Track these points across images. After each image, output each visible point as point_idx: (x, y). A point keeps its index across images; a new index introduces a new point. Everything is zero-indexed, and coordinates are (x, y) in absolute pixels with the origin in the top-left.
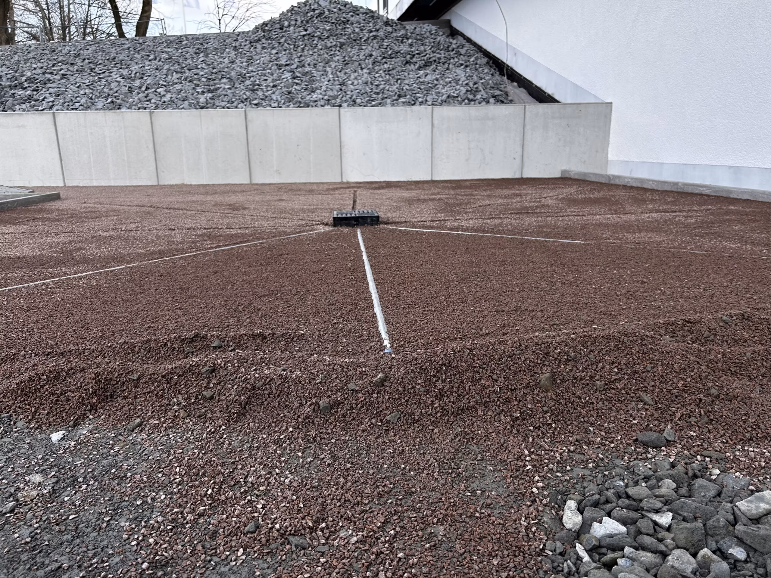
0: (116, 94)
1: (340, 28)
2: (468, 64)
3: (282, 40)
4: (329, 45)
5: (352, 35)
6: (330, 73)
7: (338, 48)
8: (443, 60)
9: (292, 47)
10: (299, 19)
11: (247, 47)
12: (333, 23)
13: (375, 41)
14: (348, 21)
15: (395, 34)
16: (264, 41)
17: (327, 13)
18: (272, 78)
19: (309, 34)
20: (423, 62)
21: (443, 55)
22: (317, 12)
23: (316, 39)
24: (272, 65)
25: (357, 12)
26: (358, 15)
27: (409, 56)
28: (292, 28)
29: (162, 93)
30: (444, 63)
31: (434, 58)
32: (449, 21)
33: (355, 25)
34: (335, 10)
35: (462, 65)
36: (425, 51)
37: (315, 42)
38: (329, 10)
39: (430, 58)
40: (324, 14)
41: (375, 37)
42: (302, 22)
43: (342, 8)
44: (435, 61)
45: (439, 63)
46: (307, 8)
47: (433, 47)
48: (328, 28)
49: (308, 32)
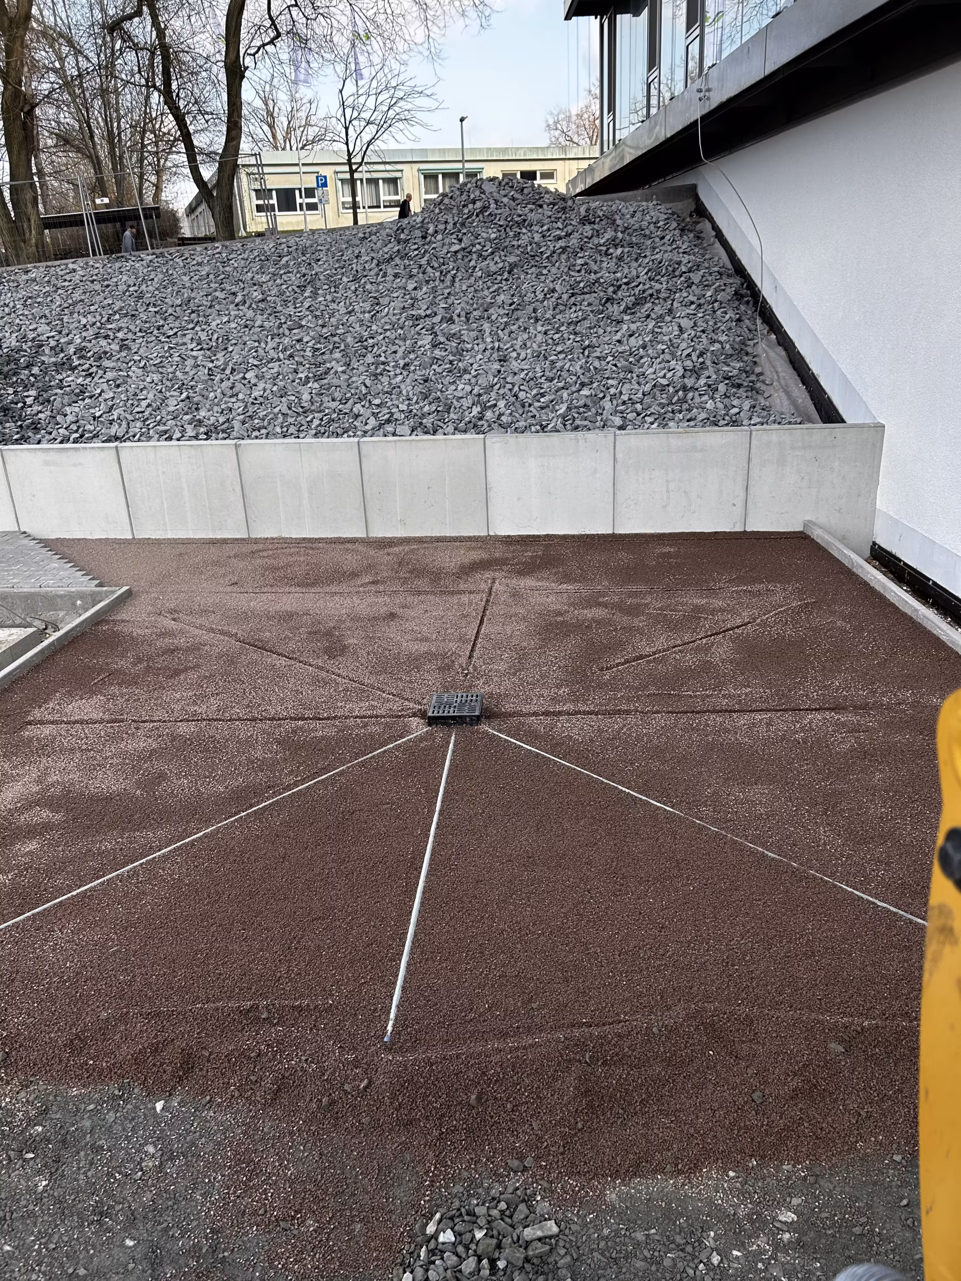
0: (192, 383)
1: (512, 234)
2: (702, 301)
3: (423, 261)
4: (493, 268)
5: (529, 248)
6: (487, 334)
7: (506, 275)
8: (663, 295)
9: (437, 274)
10: (450, 220)
11: (372, 273)
12: (501, 226)
13: (564, 256)
14: (525, 221)
15: (596, 241)
16: (397, 260)
17: (493, 206)
18: (403, 348)
19: (464, 249)
20: (633, 298)
21: (665, 286)
22: (479, 205)
23: (475, 256)
24: (407, 319)
25: (540, 202)
26: (541, 206)
27: (611, 289)
28: (439, 237)
29: (253, 382)
30: (665, 300)
31: (650, 291)
32: (694, 188)
33: (535, 228)
34: (505, 200)
35: (692, 303)
36: (638, 277)
37: (473, 263)
38: (496, 202)
39: (644, 291)
40: (488, 207)
41: (564, 249)
42: (455, 224)
43: (517, 196)
44: (651, 295)
45: (658, 298)
46: (464, 197)
47: (649, 270)
48: (493, 236)
49: (463, 245)
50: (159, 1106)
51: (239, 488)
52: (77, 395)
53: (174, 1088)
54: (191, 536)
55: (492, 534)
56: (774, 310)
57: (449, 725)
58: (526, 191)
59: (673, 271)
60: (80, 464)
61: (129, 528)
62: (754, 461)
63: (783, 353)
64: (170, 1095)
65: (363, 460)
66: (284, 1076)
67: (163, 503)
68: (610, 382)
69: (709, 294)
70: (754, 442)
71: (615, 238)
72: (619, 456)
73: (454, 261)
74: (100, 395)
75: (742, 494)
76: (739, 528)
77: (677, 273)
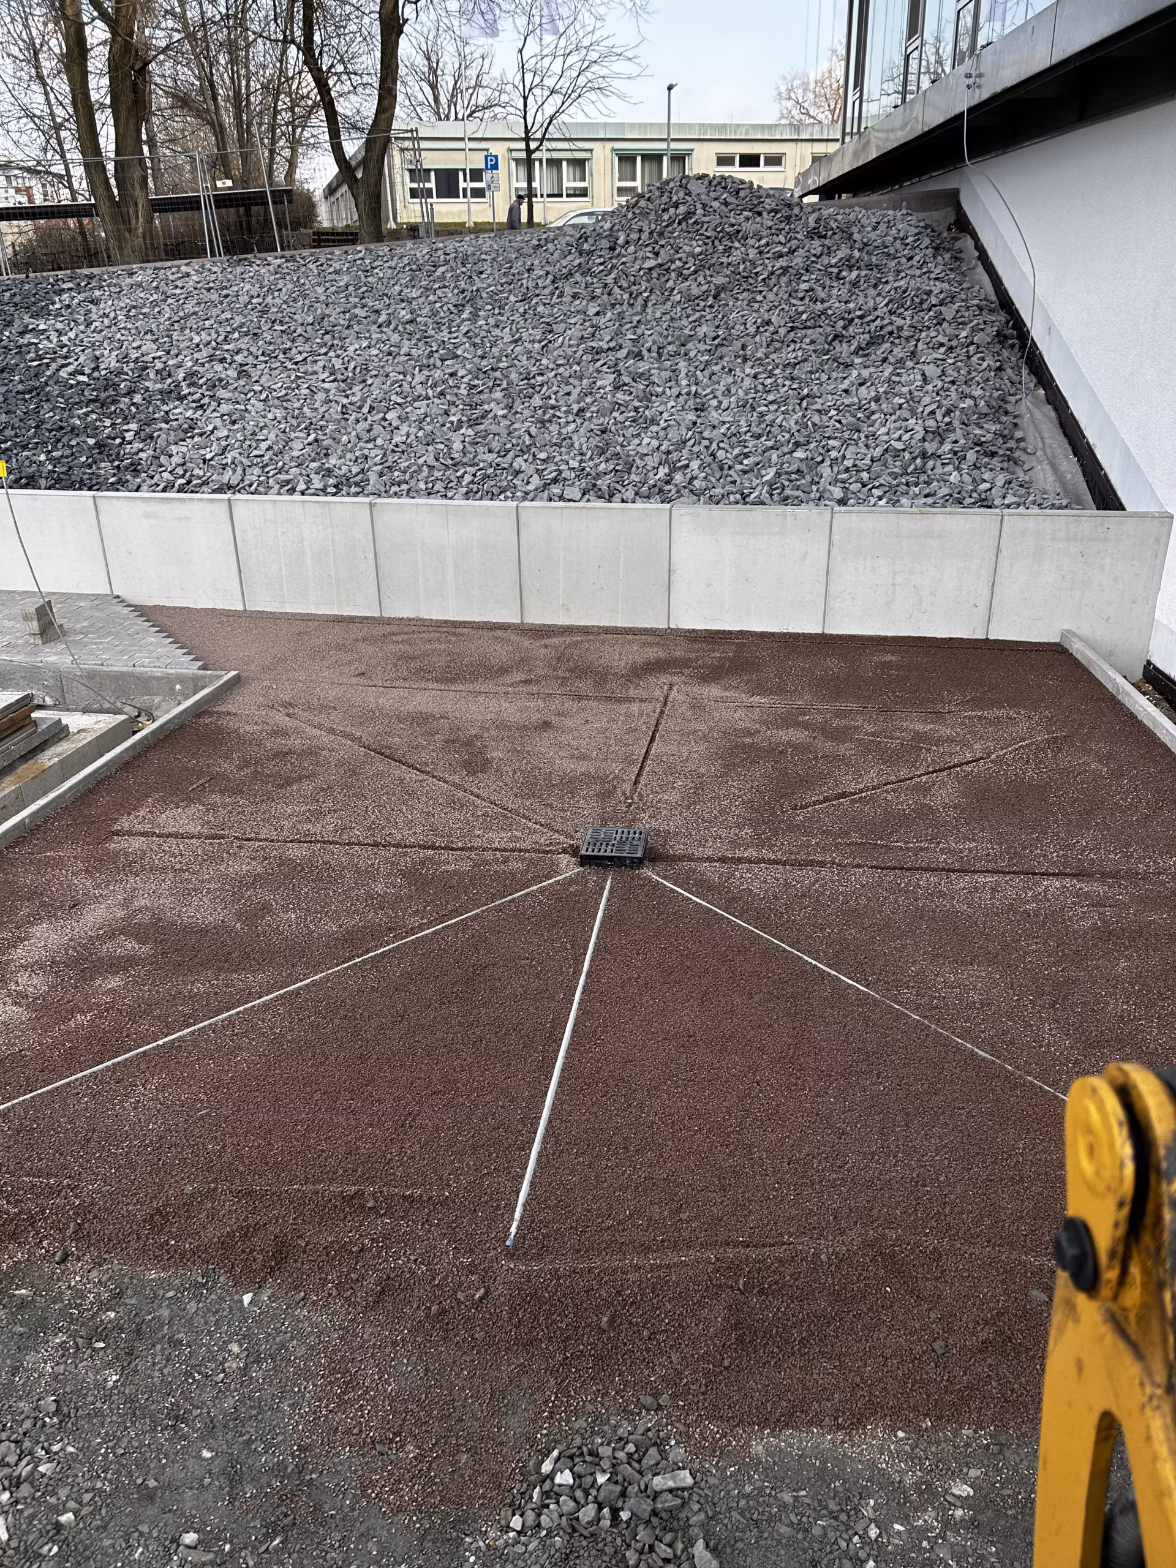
8: (905, 334)
9: (626, 296)
10: (646, 228)
12: (708, 238)
14: (738, 232)
17: (700, 211)
19: (661, 265)
21: (908, 322)
22: (682, 209)
23: (673, 275)
26: (760, 214)
27: (841, 323)
28: (631, 249)
29: (394, 424)
30: (907, 339)
31: (889, 328)
32: (955, 193)
33: (750, 242)
34: (715, 204)
35: (942, 345)
48: (698, 250)
50: (247, 1298)
51: (372, 556)
52: (186, 432)
53: (264, 1279)
54: (313, 610)
55: (673, 626)
56: (1045, 358)
57: (605, 867)
58: (742, 194)
59: (921, 303)
60: (187, 518)
61: (240, 597)
62: (1004, 554)
63: (1053, 414)
64: (260, 1287)
65: (522, 528)
66: (389, 1277)
67: (281, 569)
68: (832, 443)
69: (964, 334)
70: (1005, 529)
71: (851, 257)
72: (836, 538)
73: (648, 281)
74: (212, 432)
75: (986, 592)
76: (980, 635)
77: (925, 306)
